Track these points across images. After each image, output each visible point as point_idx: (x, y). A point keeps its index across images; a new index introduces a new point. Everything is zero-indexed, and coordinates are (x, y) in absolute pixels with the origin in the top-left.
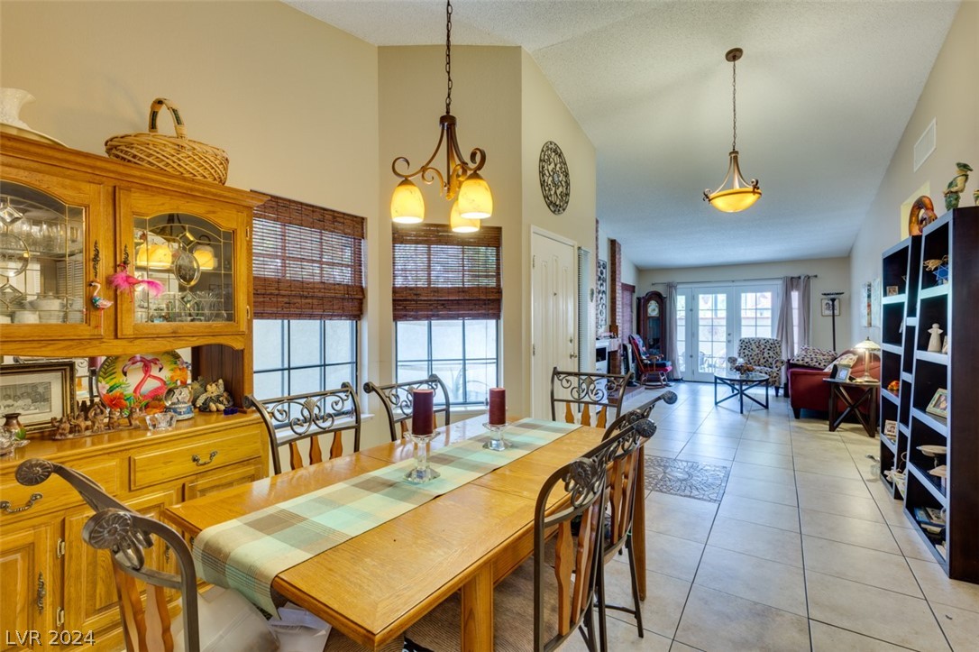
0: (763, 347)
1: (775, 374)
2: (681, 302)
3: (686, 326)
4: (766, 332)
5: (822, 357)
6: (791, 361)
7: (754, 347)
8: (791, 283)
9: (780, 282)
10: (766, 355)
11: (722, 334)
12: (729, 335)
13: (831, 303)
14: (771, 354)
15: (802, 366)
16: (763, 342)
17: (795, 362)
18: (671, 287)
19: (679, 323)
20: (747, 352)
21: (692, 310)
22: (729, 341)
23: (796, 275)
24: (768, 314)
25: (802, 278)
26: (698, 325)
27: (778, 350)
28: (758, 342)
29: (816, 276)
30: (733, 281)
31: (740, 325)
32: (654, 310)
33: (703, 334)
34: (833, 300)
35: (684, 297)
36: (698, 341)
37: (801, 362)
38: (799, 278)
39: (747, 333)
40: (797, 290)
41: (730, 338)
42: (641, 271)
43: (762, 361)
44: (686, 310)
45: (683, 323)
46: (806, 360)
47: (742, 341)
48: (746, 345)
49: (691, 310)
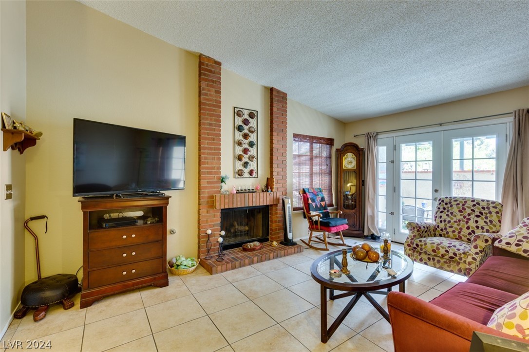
0: (468, 211)
1: (469, 259)
2: (381, 153)
3: (387, 179)
6: (496, 244)
7: (455, 210)
9: (511, 119)
10: (472, 224)
11: (426, 190)
12: (436, 191)
14: (481, 223)
17: (502, 245)
18: (371, 137)
20: (444, 216)
22: (435, 199)
24: (492, 165)
26: (399, 179)
27: (494, 218)
30: (441, 125)
31: (449, 180)
32: (351, 162)
35: (385, 148)
41: (437, 195)
42: (342, 123)
43: (465, 232)
45: (384, 176)
49: (393, 162)
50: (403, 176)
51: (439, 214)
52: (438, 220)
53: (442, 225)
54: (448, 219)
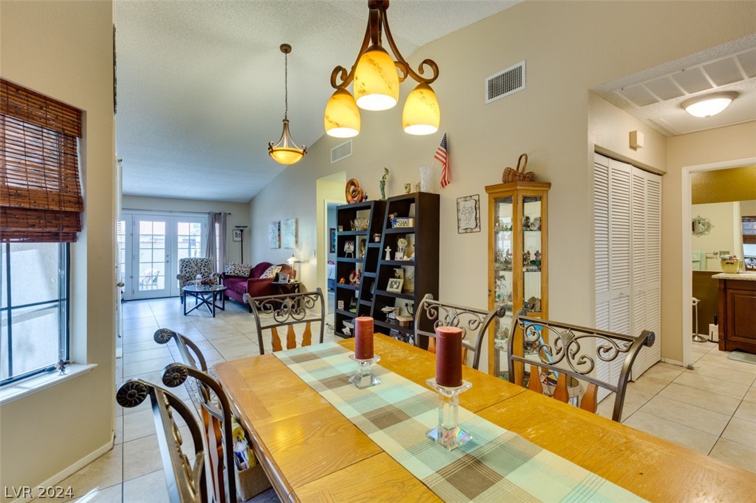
0: (200, 264)
3: (126, 249)
4: (197, 253)
5: (245, 269)
6: (226, 274)
7: (193, 265)
8: (215, 217)
9: (208, 216)
11: (160, 255)
12: (167, 256)
13: (239, 232)
14: (206, 270)
15: (234, 277)
16: (199, 261)
17: (229, 274)
19: (120, 247)
20: (188, 270)
21: (133, 236)
22: (168, 262)
23: (218, 212)
24: (198, 239)
25: (222, 214)
26: (138, 248)
27: (210, 266)
28: (196, 261)
29: (230, 214)
30: (171, 212)
31: (176, 248)
33: (144, 256)
34: (242, 231)
36: (138, 263)
37: (233, 274)
38: (220, 214)
39: (183, 254)
40: (219, 222)
41: (168, 259)
44: (127, 236)
45: (124, 246)
46: (236, 272)
47: (183, 261)
48: (186, 263)
50: (141, 246)
51: (184, 269)
52: (184, 272)
53: (188, 275)
54: (190, 271)
